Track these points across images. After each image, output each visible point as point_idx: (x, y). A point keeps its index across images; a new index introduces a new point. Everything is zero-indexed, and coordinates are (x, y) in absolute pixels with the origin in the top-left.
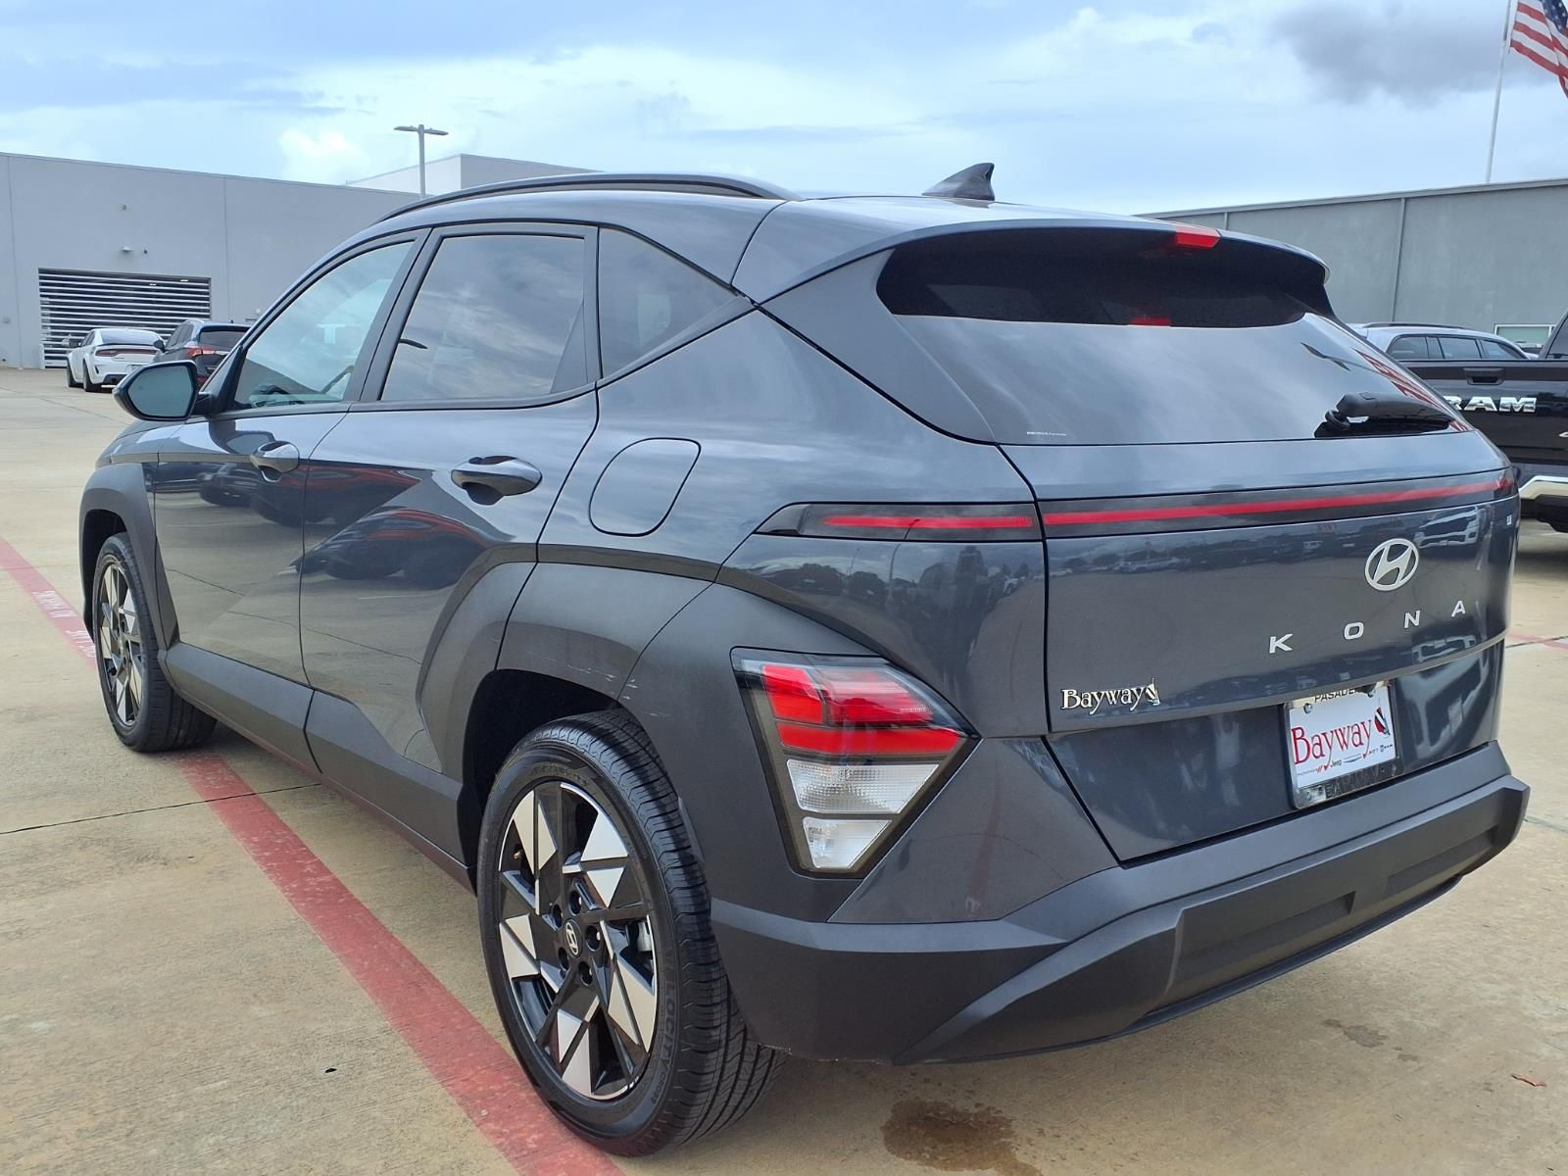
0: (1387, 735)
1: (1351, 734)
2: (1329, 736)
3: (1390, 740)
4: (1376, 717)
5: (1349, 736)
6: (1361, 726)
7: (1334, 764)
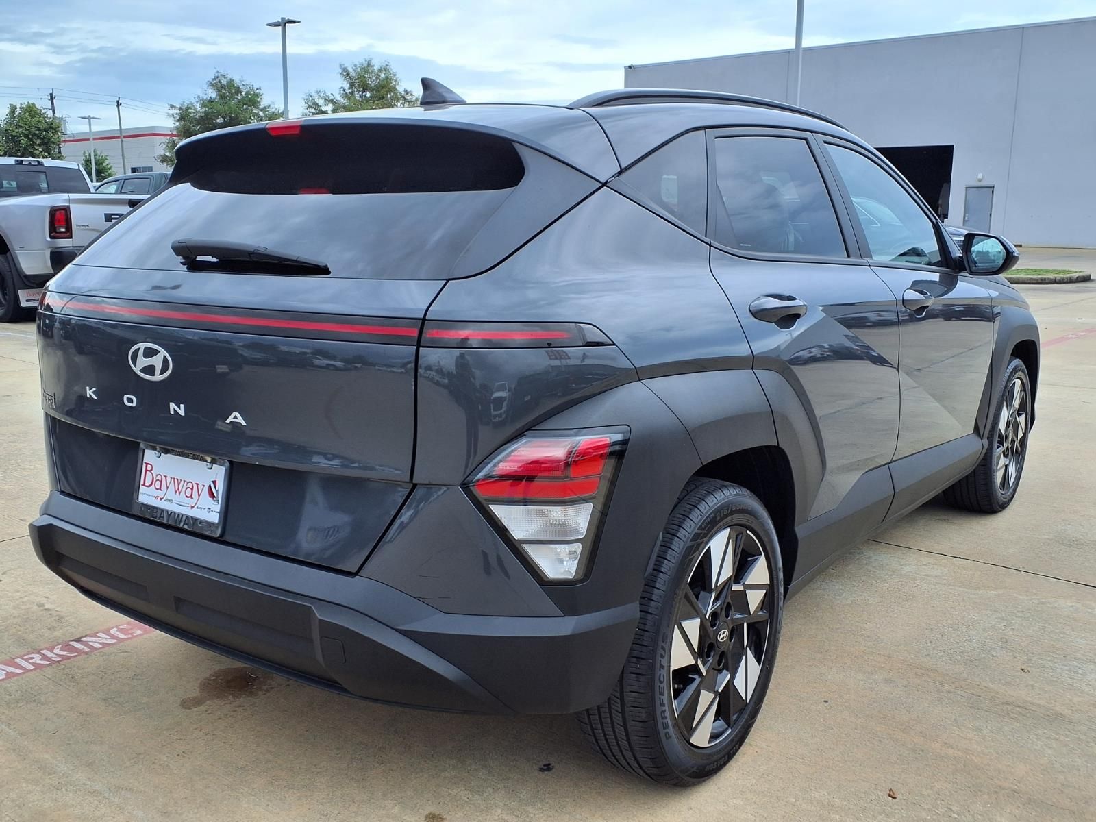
0: (216, 503)
1: (185, 487)
2: (169, 479)
3: (217, 507)
4: (210, 486)
5: (183, 487)
6: (195, 486)
7: (167, 500)
